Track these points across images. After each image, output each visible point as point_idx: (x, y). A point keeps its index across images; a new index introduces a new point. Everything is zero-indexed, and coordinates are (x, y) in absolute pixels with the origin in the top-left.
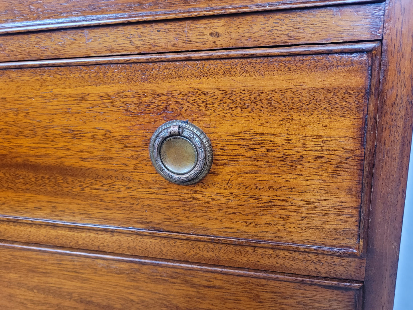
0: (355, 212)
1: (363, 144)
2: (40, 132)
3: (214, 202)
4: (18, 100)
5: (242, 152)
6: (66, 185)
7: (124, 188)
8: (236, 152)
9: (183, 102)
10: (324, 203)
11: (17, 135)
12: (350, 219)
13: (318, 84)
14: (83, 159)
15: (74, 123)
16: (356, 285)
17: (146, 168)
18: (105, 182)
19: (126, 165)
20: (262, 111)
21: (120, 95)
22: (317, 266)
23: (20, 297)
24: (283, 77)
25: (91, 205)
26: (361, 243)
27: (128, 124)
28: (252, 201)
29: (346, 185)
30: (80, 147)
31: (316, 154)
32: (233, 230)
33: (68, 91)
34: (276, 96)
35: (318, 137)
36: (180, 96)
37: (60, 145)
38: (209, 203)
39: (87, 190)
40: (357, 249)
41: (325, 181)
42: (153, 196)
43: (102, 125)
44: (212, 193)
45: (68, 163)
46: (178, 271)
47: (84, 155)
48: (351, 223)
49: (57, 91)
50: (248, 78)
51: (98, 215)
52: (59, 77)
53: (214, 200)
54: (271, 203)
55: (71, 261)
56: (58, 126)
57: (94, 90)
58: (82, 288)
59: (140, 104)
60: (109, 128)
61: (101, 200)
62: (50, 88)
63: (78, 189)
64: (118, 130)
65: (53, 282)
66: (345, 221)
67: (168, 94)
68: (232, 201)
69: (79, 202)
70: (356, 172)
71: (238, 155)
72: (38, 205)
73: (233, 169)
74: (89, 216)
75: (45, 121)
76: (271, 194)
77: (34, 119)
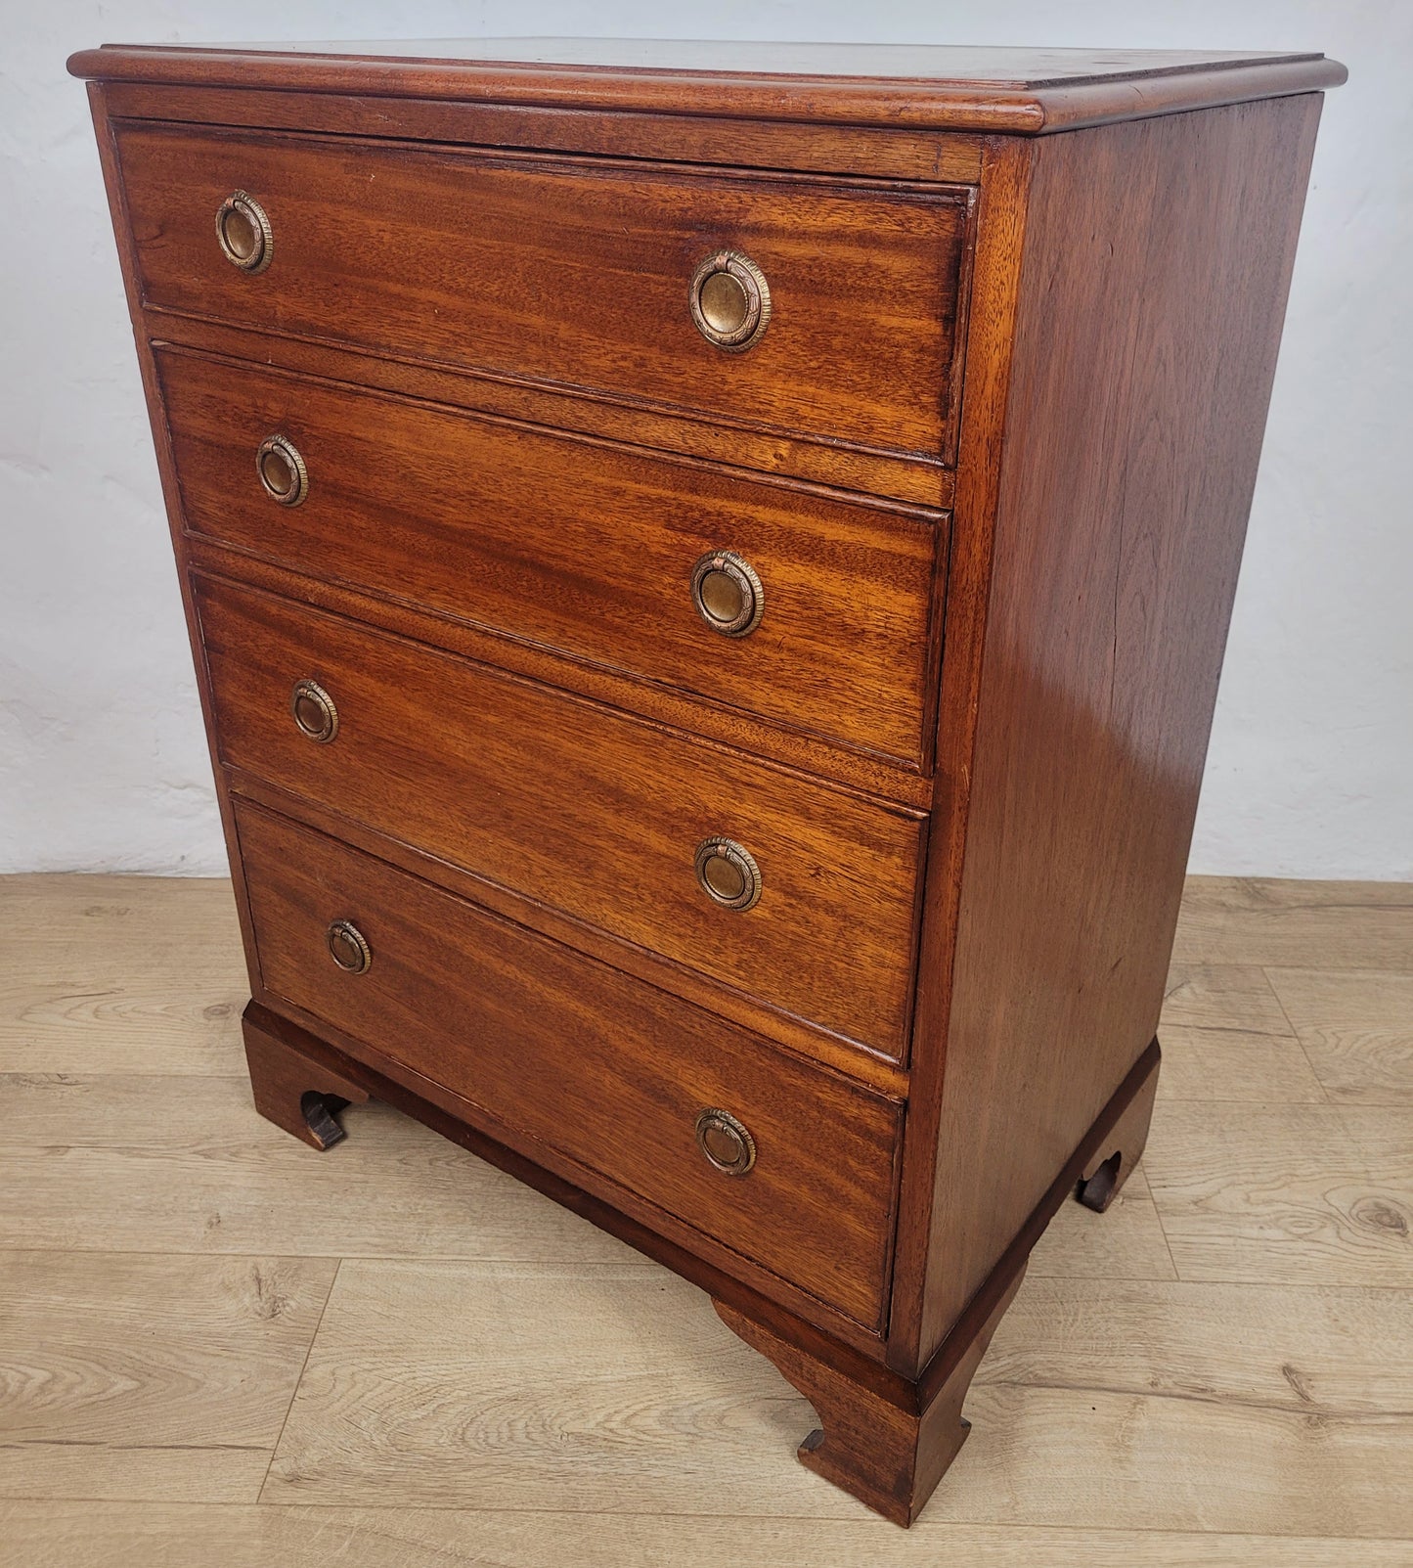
0: (918, 715)
1: (926, 630)
2: (558, 524)
3: (761, 667)
4: (536, 475)
5: (798, 609)
6: (582, 603)
7: (655, 624)
8: (791, 607)
9: (735, 529)
10: (885, 695)
11: (529, 521)
12: (912, 722)
13: (883, 547)
14: (609, 574)
15: (602, 522)
16: (921, 814)
18: (631, 610)
19: (660, 593)
20: (821, 563)
21: (663, 502)
22: (879, 780)
23: (498, 753)
25: (610, 638)
26: (924, 757)
27: (668, 541)
28: (805, 675)
29: (910, 677)
30: (607, 556)
31: (879, 630)
32: (780, 710)
33: (601, 480)
34: (839, 549)
35: (883, 610)
36: (733, 521)
37: (581, 547)
38: (755, 666)
39: (608, 616)
40: (919, 764)
41: (887, 668)
42: (689, 643)
43: (637, 534)
44: (760, 655)
45: (588, 573)
46: (712, 753)
47: (610, 568)
48: (914, 729)
49: (587, 476)
50: (810, 518)
52: (592, 459)
53: (761, 664)
54: (826, 683)
55: (575, 712)
56: (582, 522)
57: (632, 487)
58: (585, 755)
59: (686, 519)
60: (644, 540)
61: (625, 634)
62: (579, 470)
63: (597, 612)
64: (655, 545)
65: (546, 739)
66: (907, 725)
67: (719, 515)
68: (782, 670)
69: (596, 630)
70: (921, 664)
71: (793, 611)
72: (541, 622)
73: (786, 627)
75: (567, 511)
76: (827, 670)
77: (554, 505)
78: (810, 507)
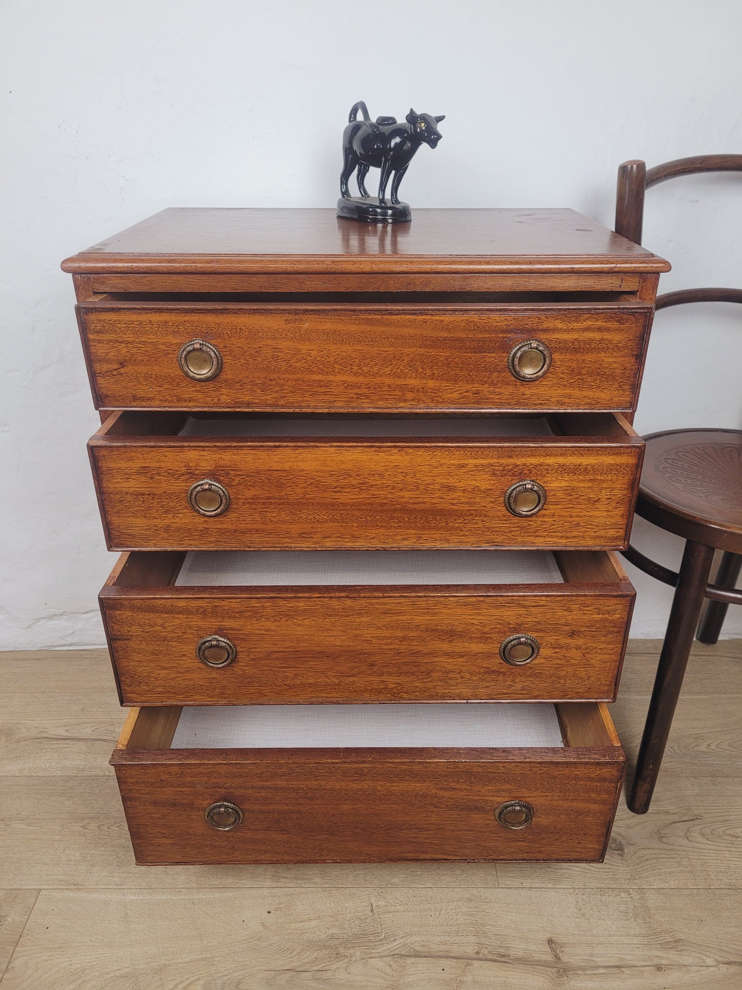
0: (624, 527)
1: (632, 491)
2: (422, 487)
3: (542, 526)
4: (409, 467)
5: (565, 497)
6: (434, 522)
7: (480, 521)
8: (561, 497)
9: (533, 469)
10: (608, 523)
11: (401, 490)
12: (621, 530)
13: (613, 462)
14: (453, 504)
15: (451, 481)
17: (499, 508)
18: (466, 518)
19: (485, 507)
20: (580, 475)
21: (490, 465)
24: (594, 458)
25: (451, 534)
26: (626, 543)
27: (493, 482)
28: (566, 524)
29: (620, 513)
30: (453, 497)
31: (607, 497)
32: (551, 543)
33: (453, 462)
34: (589, 467)
36: (532, 466)
37: (436, 496)
38: (538, 527)
39: (451, 524)
40: (623, 546)
41: (610, 511)
43: (473, 482)
44: (542, 521)
45: (439, 507)
47: (454, 502)
48: (622, 533)
49: (443, 461)
50: (575, 457)
51: (455, 540)
52: (447, 453)
53: (542, 525)
54: (578, 525)
56: (438, 483)
57: (472, 462)
59: (504, 470)
60: (478, 484)
61: (461, 530)
62: (438, 460)
63: (444, 524)
64: (484, 485)
66: (618, 532)
67: (523, 465)
68: (554, 525)
69: (442, 532)
70: (628, 505)
71: (562, 498)
73: (558, 507)
74: (448, 541)
75: (428, 480)
76: (577, 519)
77: (419, 479)
78: (576, 452)
